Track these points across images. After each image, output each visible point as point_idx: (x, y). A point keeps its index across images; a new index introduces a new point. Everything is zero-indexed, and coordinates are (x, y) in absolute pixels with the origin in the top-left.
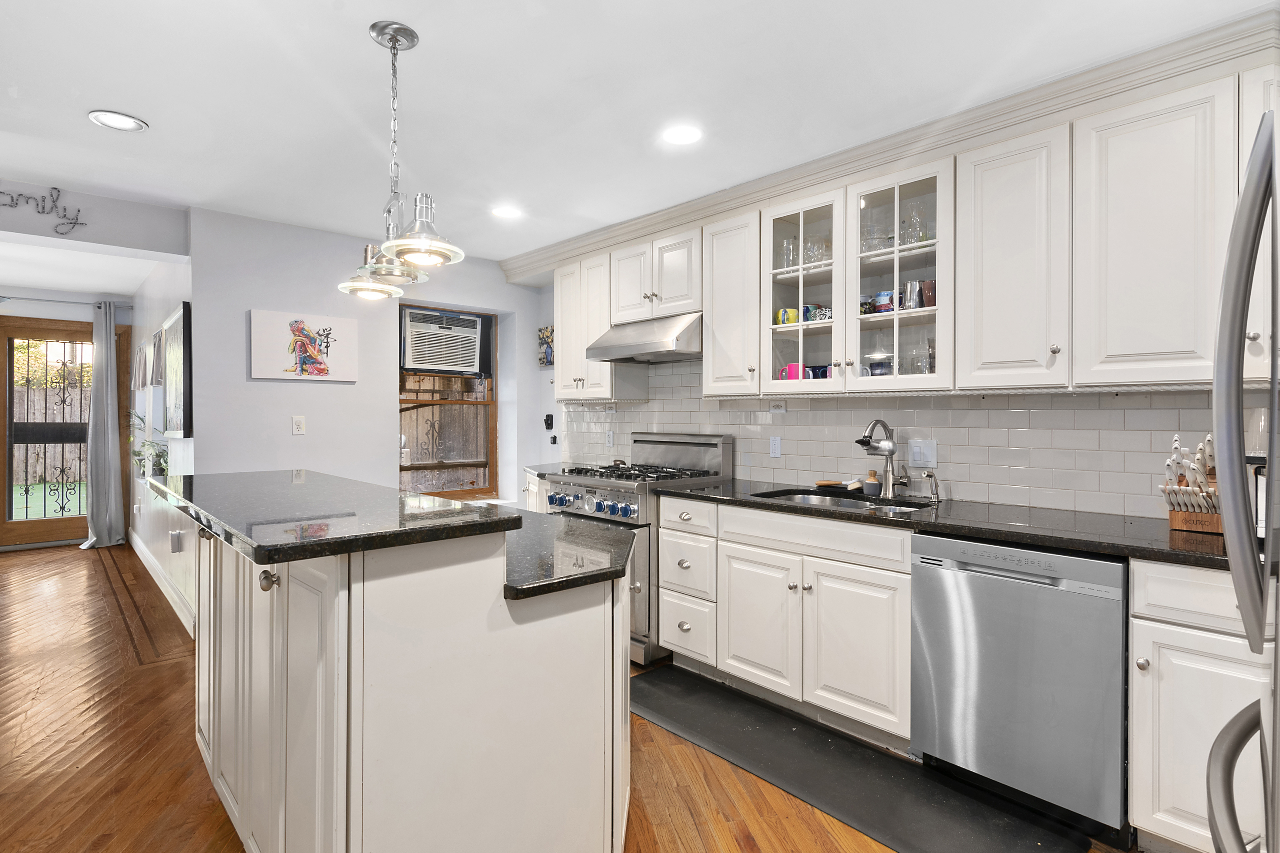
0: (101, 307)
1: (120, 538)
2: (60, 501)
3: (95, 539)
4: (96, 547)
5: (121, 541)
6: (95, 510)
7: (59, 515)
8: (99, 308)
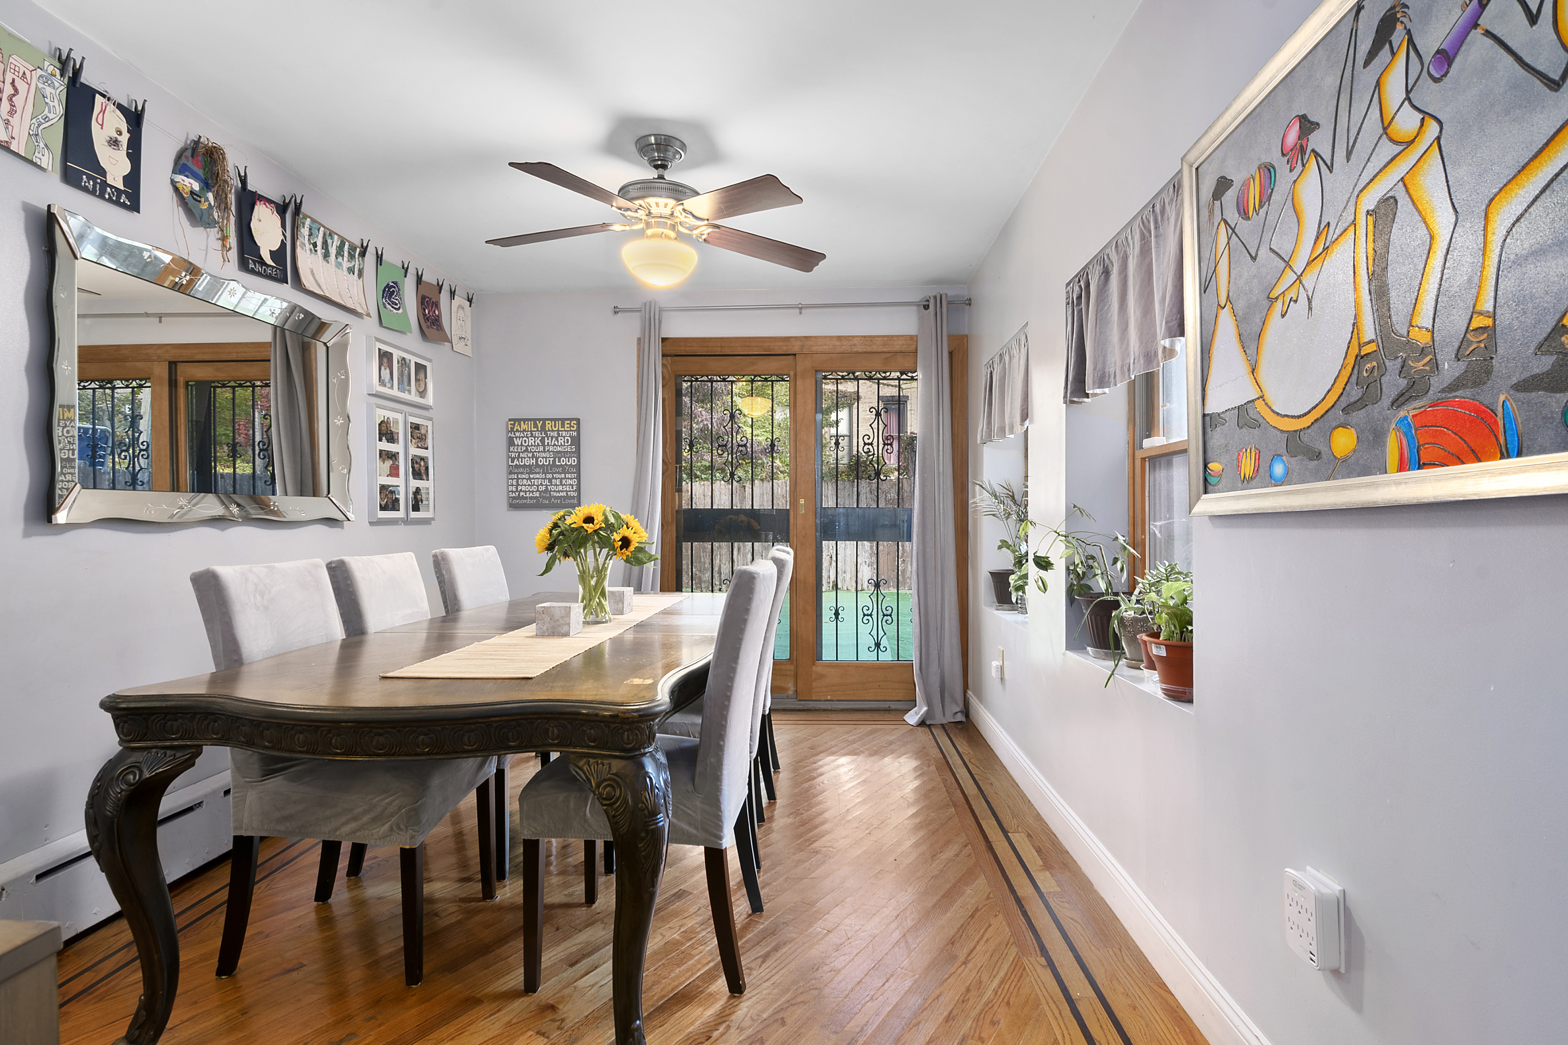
0: (928, 306)
1: (958, 709)
2: (874, 632)
3: (925, 709)
4: (928, 723)
5: (959, 714)
6: (923, 657)
7: (872, 657)
8: (926, 307)
